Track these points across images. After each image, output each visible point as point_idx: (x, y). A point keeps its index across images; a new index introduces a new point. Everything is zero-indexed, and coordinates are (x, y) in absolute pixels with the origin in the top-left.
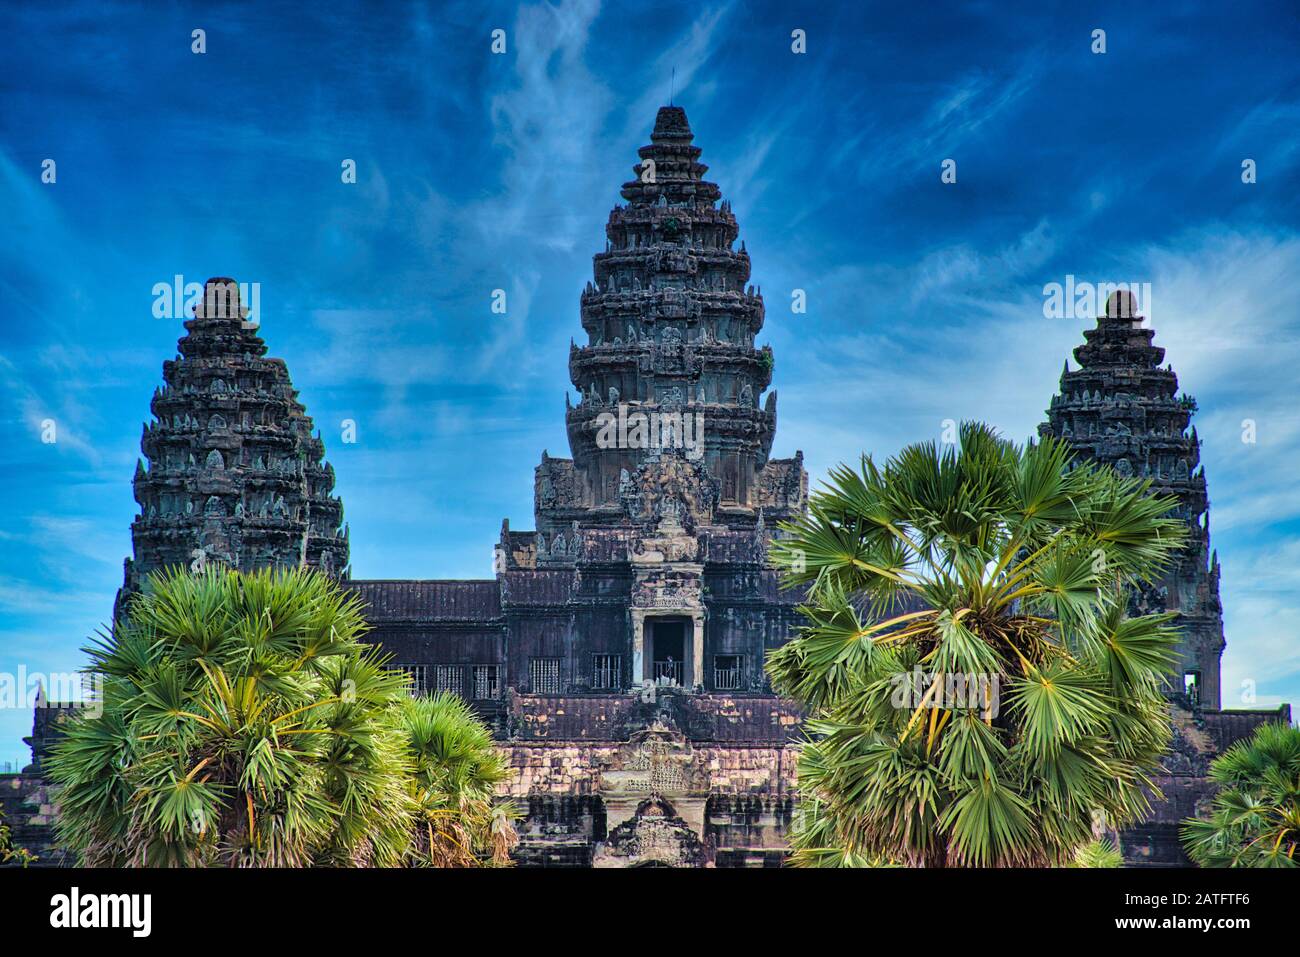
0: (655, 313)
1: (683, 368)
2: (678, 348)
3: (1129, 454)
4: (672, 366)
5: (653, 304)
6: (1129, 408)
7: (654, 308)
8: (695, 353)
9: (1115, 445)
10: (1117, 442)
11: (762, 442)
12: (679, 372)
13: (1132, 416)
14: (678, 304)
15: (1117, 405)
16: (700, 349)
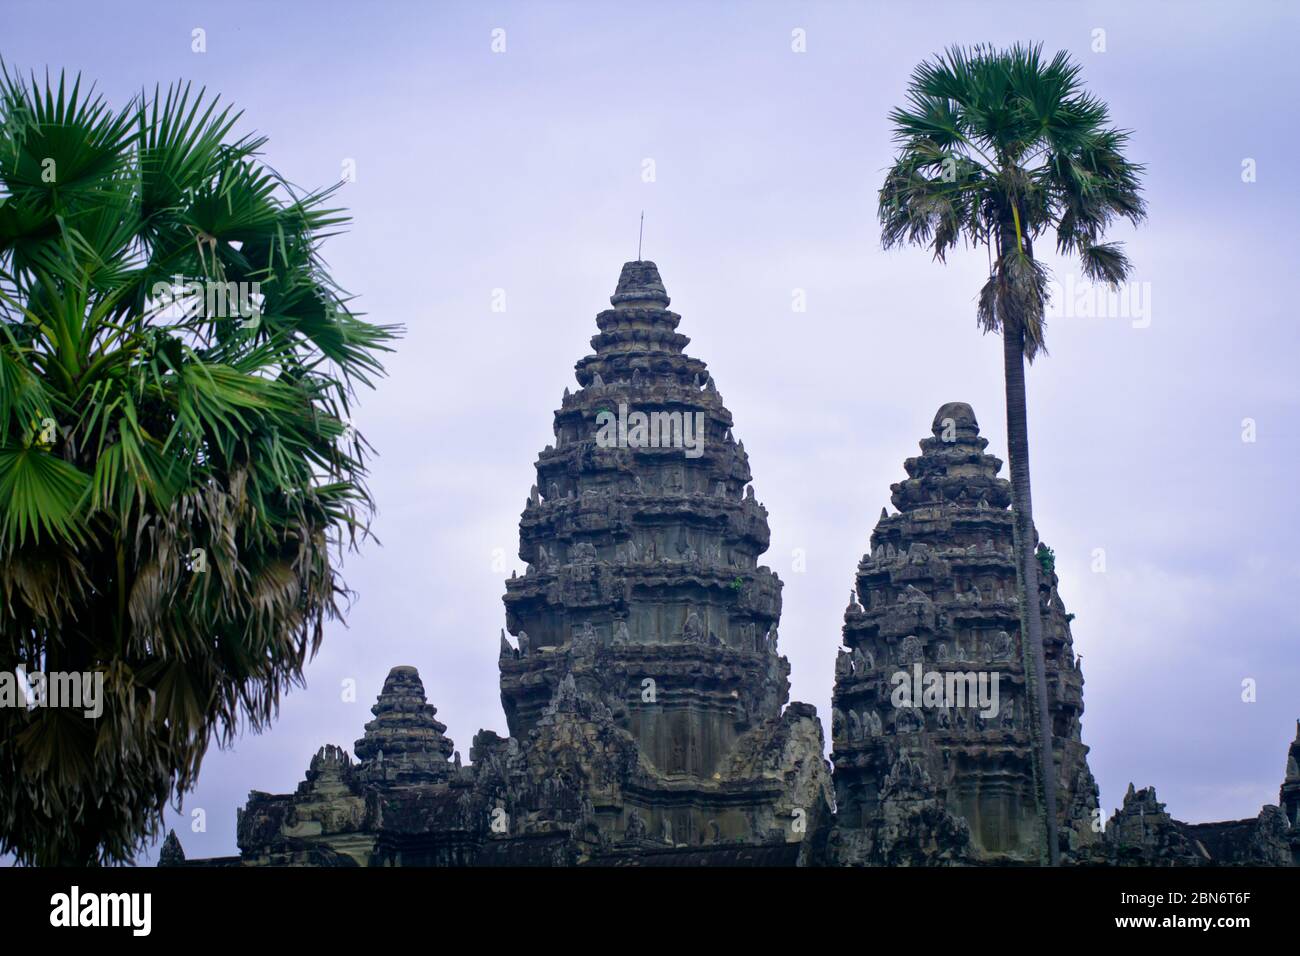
0: (570, 526)
1: (599, 596)
2: (593, 569)
3: (919, 631)
4: (585, 594)
5: (568, 515)
6: (926, 563)
7: (568, 520)
8: (614, 574)
9: (902, 617)
10: (905, 613)
11: (740, 694)
12: (595, 603)
13: (930, 575)
14: (598, 511)
15: (911, 560)
16: (621, 569)
